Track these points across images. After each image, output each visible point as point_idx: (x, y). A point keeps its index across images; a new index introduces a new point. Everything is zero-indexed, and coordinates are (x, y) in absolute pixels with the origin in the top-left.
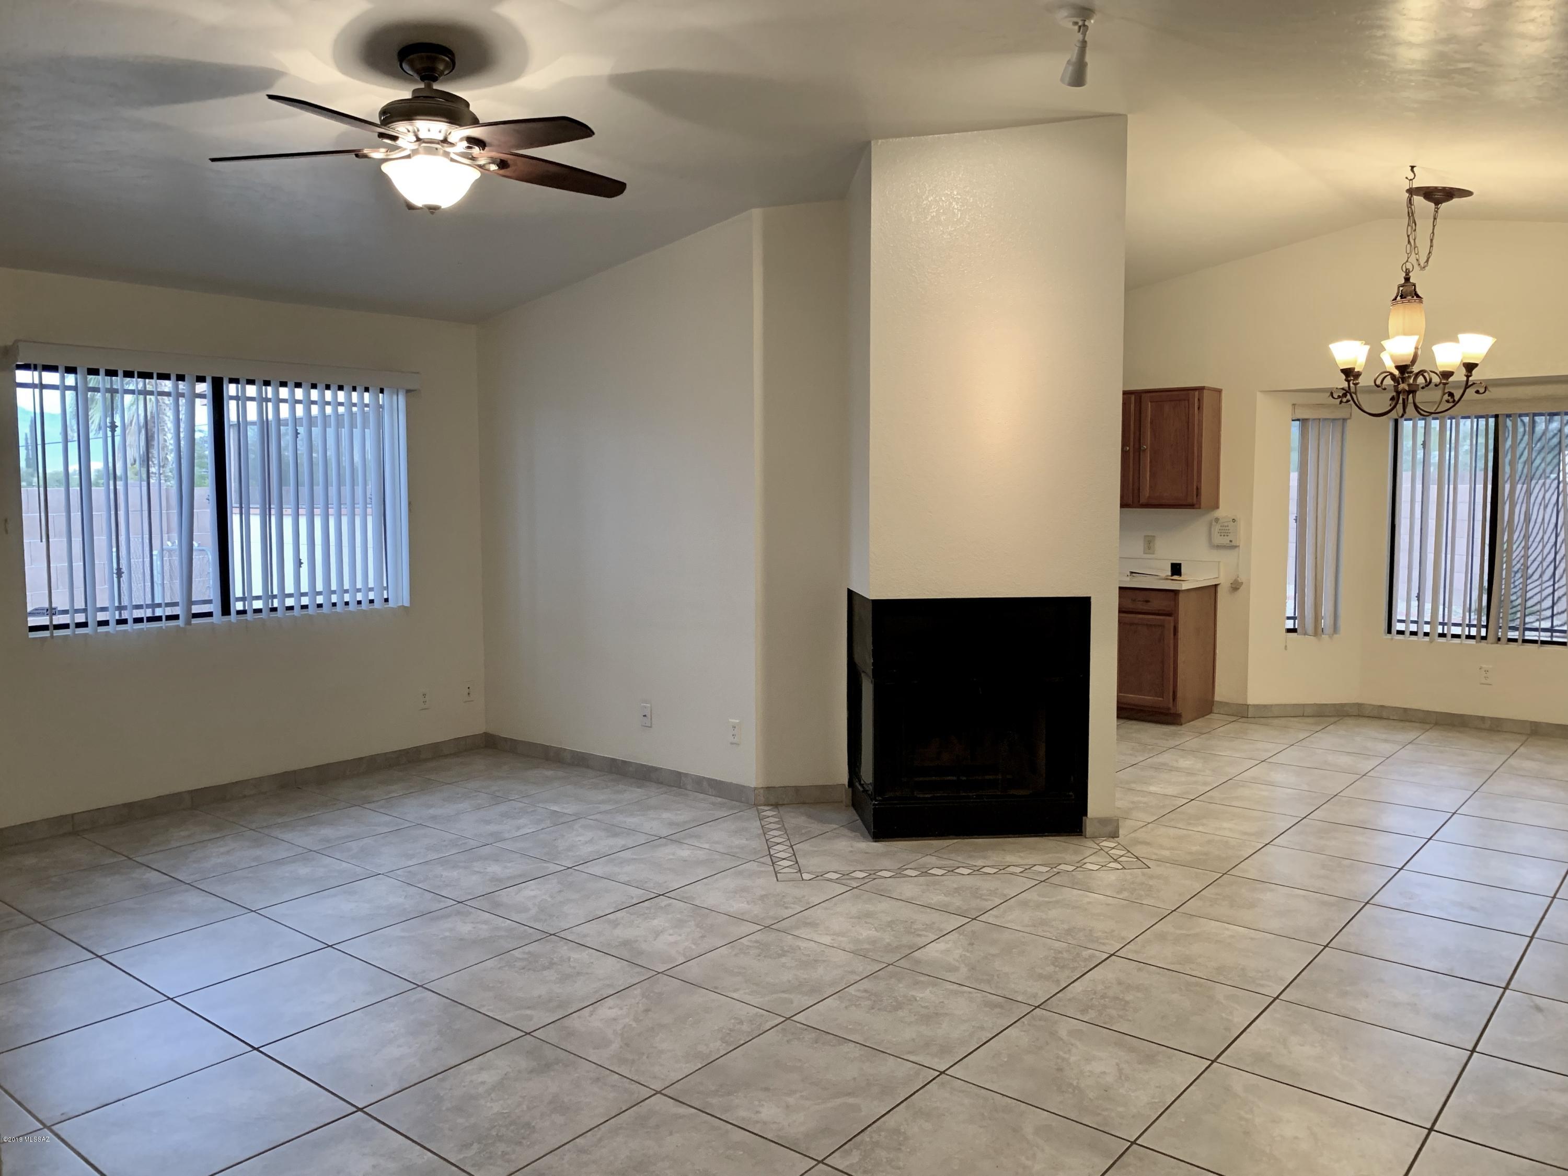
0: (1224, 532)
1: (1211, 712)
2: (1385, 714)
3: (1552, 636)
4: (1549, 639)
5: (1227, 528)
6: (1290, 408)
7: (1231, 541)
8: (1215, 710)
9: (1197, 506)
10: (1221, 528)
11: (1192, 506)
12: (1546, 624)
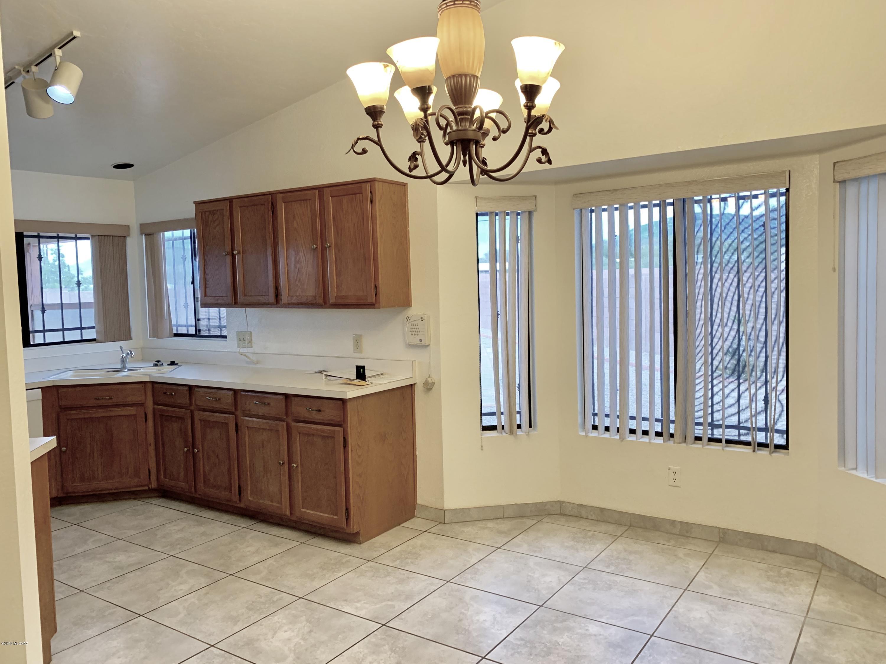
0: (415, 331)
1: (413, 516)
2: (584, 513)
3: (739, 435)
4: (736, 438)
5: (416, 327)
6: (474, 200)
7: (421, 340)
8: (417, 513)
9: (377, 305)
10: (413, 327)
11: (372, 305)
12: (734, 421)
